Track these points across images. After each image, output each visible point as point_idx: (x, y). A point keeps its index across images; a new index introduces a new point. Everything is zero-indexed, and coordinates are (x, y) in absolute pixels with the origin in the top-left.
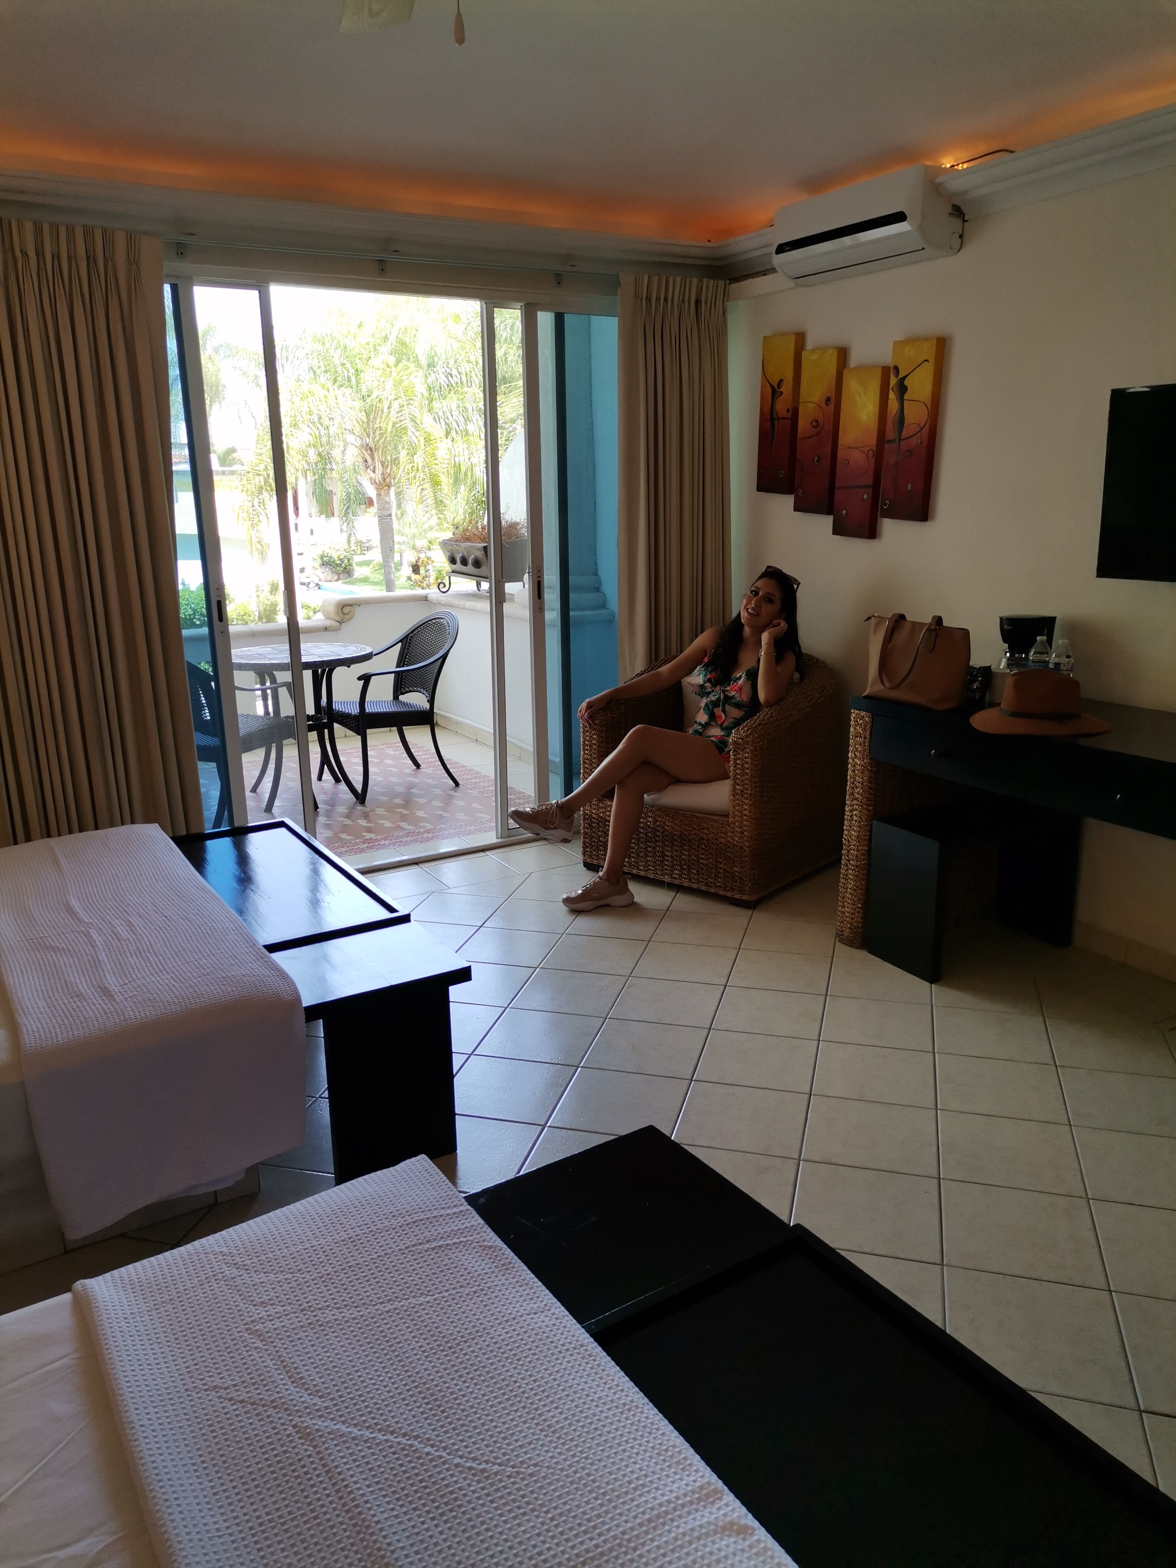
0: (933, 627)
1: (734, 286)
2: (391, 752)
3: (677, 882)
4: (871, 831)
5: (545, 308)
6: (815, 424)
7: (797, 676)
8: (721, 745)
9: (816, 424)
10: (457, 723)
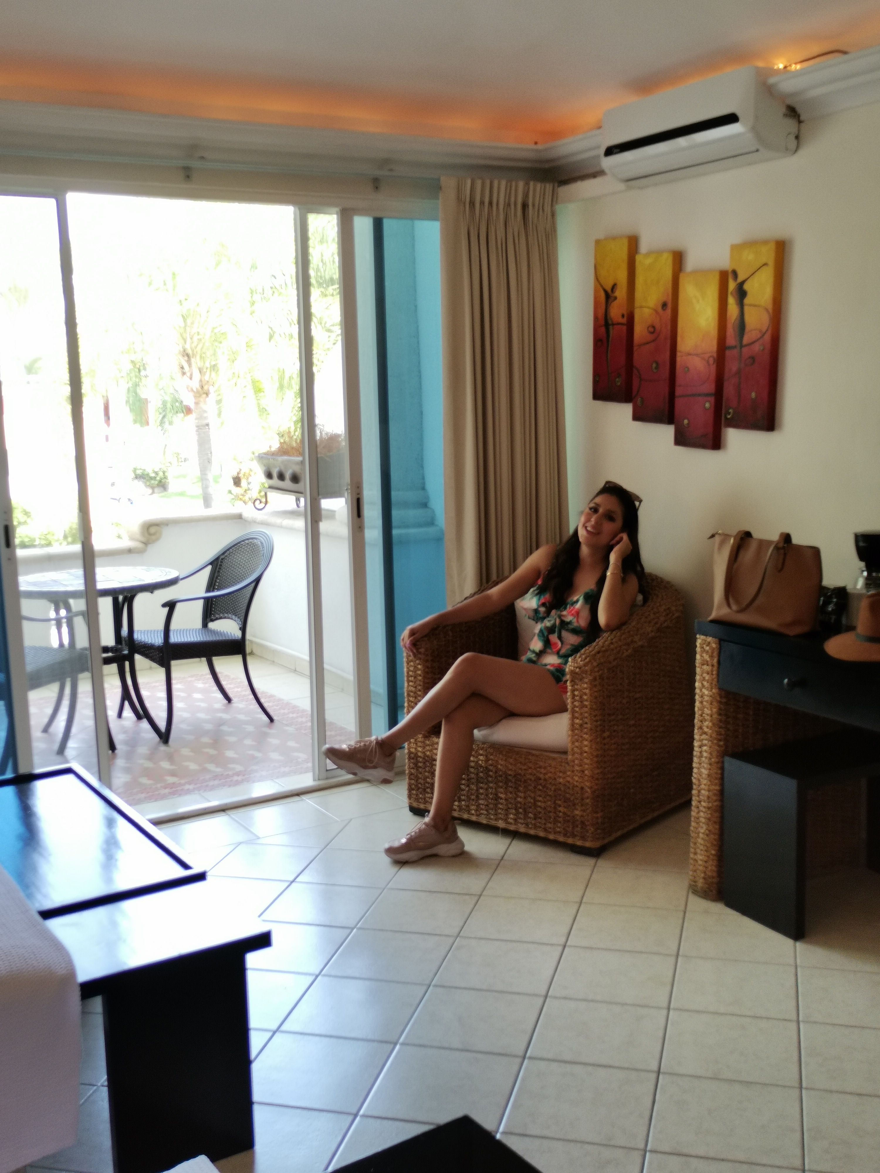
0: (781, 545)
1: (564, 191)
2: (200, 685)
3: (512, 828)
4: (722, 769)
5: (362, 212)
6: (651, 330)
7: (640, 597)
8: (558, 674)
9: (653, 329)
10: (275, 652)
